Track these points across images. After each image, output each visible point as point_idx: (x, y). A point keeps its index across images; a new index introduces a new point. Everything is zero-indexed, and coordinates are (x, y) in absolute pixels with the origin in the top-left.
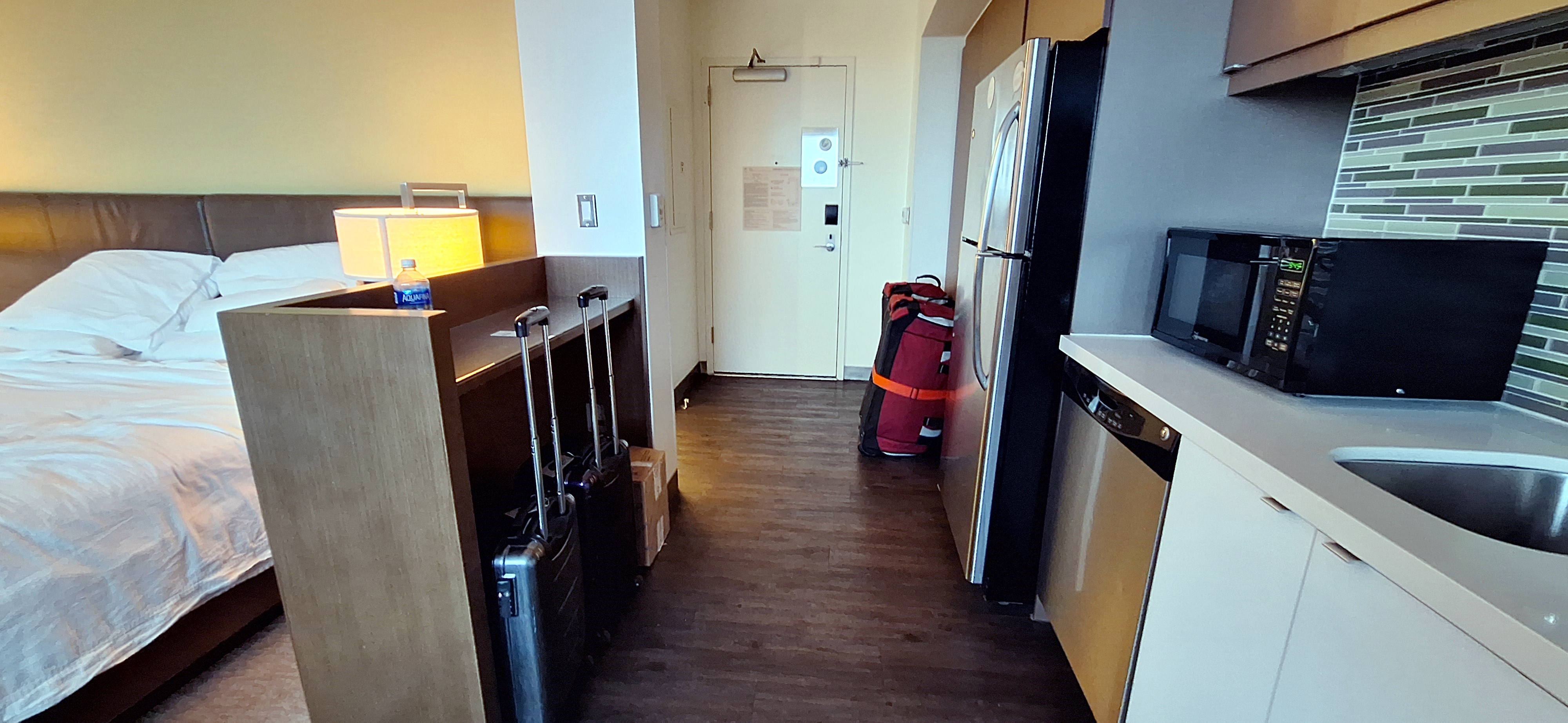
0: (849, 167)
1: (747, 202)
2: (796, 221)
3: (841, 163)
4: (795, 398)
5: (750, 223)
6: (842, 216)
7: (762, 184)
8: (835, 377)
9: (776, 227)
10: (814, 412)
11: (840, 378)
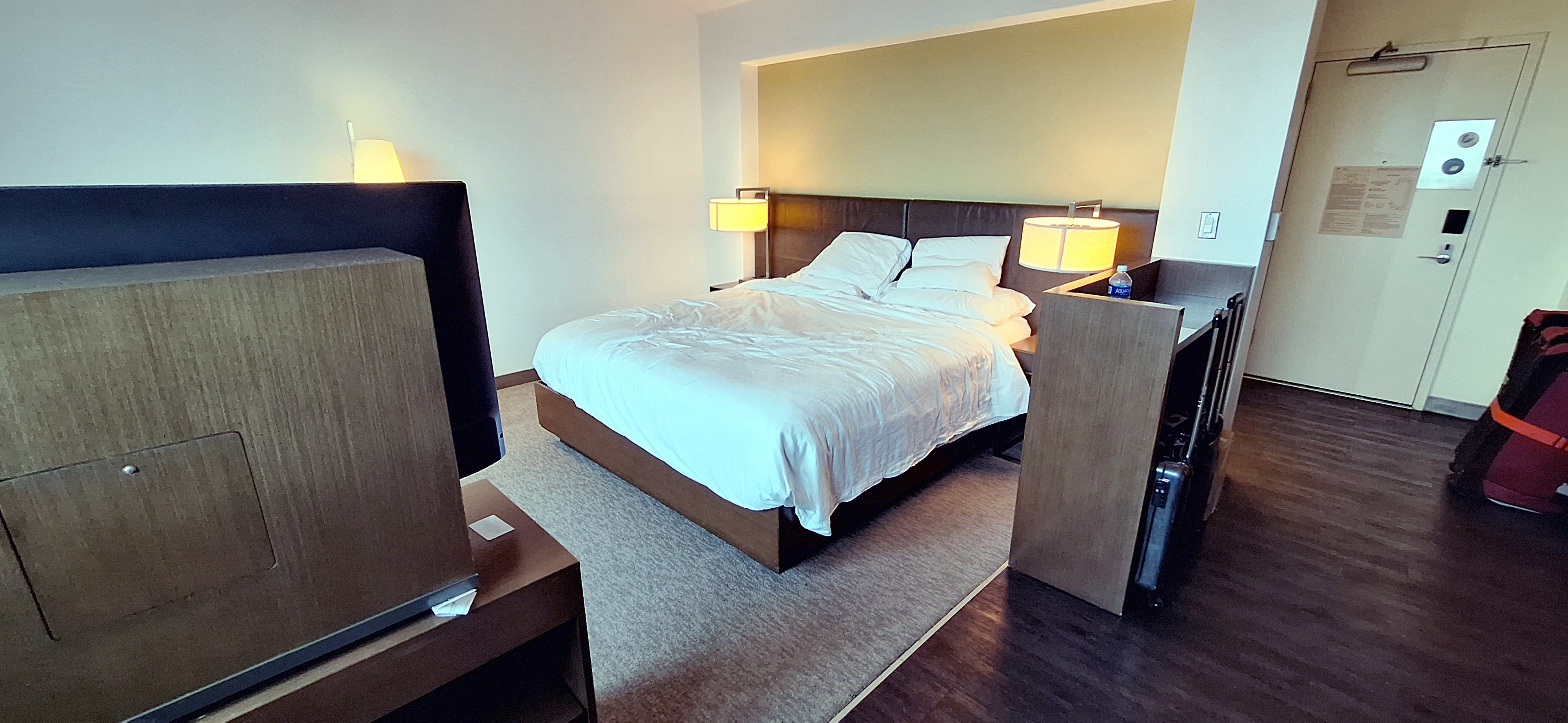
0: (1501, 166)
1: (1332, 204)
2: (1397, 226)
3: (1489, 162)
4: (1353, 418)
5: (1328, 225)
6: (1473, 226)
7: (1356, 185)
8: (1411, 406)
9: (1364, 232)
10: (1382, 437)
11: (1419, 406)
